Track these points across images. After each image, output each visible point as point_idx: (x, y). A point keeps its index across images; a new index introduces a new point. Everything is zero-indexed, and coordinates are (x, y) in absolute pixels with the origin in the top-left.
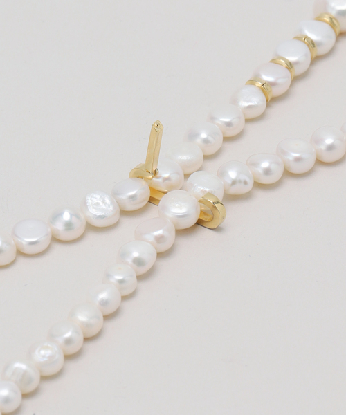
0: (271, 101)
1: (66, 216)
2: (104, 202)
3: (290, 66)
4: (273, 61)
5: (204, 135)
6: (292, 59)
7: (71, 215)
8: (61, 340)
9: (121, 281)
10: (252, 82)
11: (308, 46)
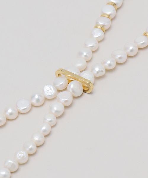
0: (105, 31)
1: (37, 97)
2: (51, 89)
3: (109, 16)
4: (102, 16)
5: (85, 54)
6: (109, 13)
7: (38, 96)
8: (28, 149)
9: (50, 121)
10: (96, 27)
11: (113, 6)
